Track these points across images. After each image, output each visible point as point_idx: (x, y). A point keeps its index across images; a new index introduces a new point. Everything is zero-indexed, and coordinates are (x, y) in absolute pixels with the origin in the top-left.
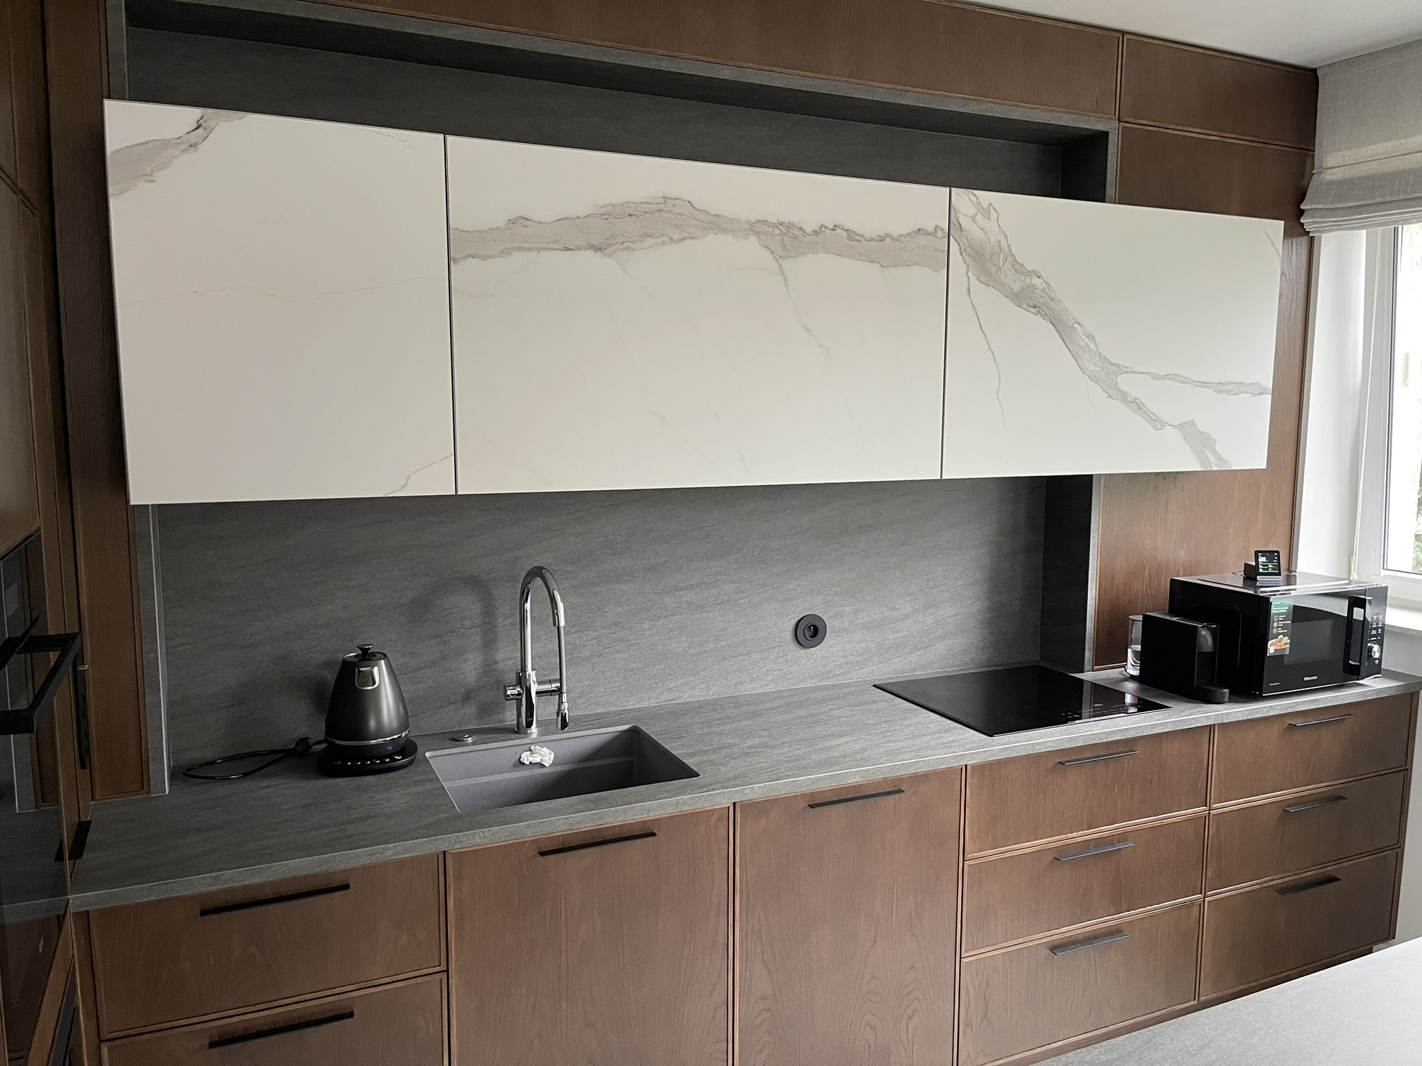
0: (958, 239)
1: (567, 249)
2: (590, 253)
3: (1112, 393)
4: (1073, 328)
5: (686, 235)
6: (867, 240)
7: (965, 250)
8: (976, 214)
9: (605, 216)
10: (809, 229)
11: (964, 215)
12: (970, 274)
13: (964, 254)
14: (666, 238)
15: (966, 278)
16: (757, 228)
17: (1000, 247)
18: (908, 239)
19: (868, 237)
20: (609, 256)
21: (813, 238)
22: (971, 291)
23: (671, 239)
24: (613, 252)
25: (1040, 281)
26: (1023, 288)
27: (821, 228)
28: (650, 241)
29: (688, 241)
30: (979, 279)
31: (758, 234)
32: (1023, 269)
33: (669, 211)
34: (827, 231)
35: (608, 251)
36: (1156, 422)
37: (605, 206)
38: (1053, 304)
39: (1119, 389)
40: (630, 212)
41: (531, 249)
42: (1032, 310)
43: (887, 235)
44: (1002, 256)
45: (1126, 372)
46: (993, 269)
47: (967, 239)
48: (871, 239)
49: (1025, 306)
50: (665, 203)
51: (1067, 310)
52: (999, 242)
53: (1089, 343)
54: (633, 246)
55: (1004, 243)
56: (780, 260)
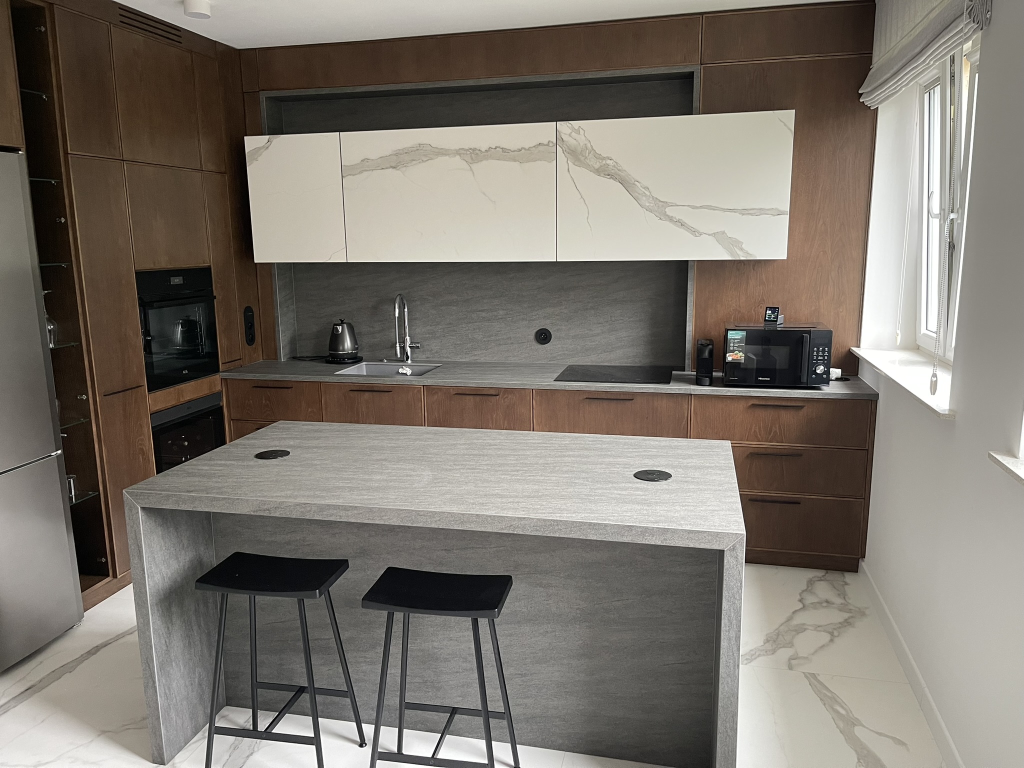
0: (562, 146)
1: (383, 169)
2: (391, 169)
3: (662, 217)
4: (634, 184)
5: (429, 158)
6: (512, 152)
7: (565, 150)
8: (571, 133)
9: (396, 155)
10: (483, 150)
11: (565, 134)
12: (569, 162)
13: (565, 153)
14: (420, 160)
15: (567, 164)
16: (459, 152)
17: (586, 147)
18: (534, 149)
19: (512, 150)
20: (398, 170)
21: (486, 154)
22: (570, 170)
23: (423, 161)
24: (400, 168)
25: (612, 161)
26: (601, 166)
27: (489, 149)
28: (414, 162)
29: (429, 161)
30: (574, 164)
31: (460, 154)
32: (601, 156)
33: (421, 150)
34: (492, 150)
35: (398, 168)
36: (695, 232)
37: (396, 151)
38: (620, 173)
39: (667, 215)
40: (407, 152)
41: (370, 170)
42: (609, 177)
43: (522, 148)
44: (587, 151)
45: (672, 206)
46: (583, 158)
47: (567, 146)
48: (514, 151)
49: (603, 175)
50: (420, 146)
51: (630, 175)
52: (586, 145)
53: (645, 192)
54: (407, 165)
55: (589, 145)
56: (470, 165)
